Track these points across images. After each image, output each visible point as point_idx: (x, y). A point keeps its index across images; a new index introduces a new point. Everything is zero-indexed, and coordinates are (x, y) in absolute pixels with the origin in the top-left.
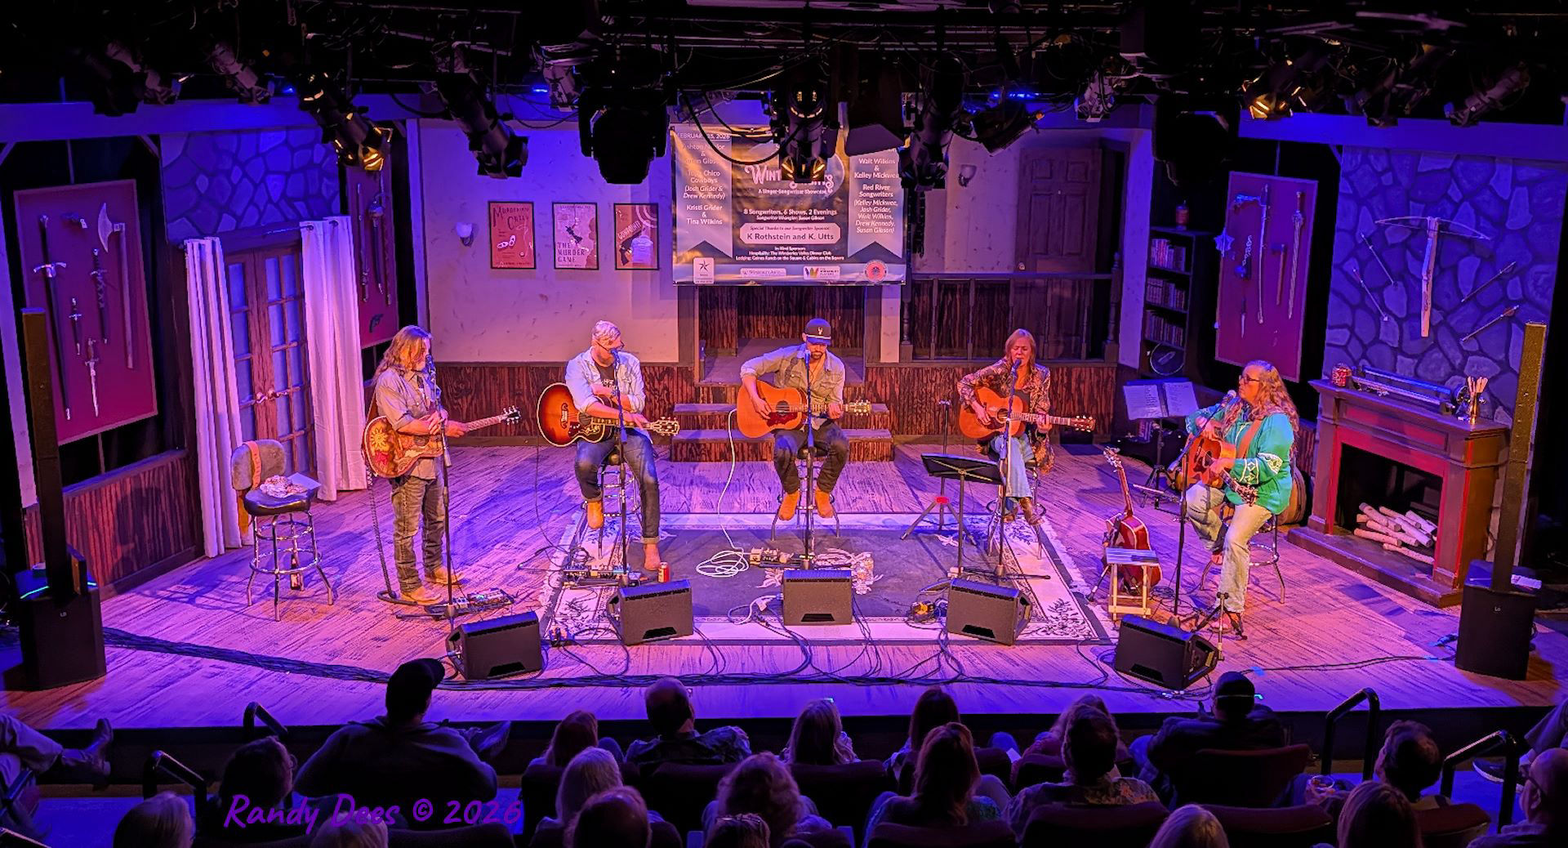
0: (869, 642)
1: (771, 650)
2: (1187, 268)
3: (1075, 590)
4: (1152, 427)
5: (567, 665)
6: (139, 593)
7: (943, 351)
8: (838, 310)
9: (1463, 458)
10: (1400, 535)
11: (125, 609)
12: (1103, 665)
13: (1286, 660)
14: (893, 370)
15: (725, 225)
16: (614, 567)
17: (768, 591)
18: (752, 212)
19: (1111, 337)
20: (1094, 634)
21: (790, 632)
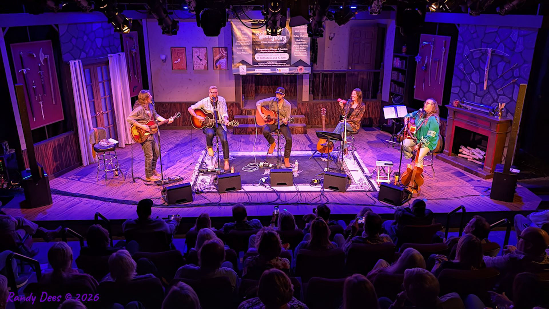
0: (298, 191)
1: (267, 194)
2: (406, 67)
3: (365, 175)
4: (392, 122)
5: (201, 199)
6: (62, 177)
7: (323, 97)
8: (288, 84)
9: (495, 130)
10: (473, 156)
11: (58, 182)
12: (374, 198)
13: (434, 196)
14: (307, 104)
15: (250, 54)
16: (216, 169)
17: (265, 176)
18: (259, 49)
19: (379, 91)
20: (371, 188)
21: (273, 189)
